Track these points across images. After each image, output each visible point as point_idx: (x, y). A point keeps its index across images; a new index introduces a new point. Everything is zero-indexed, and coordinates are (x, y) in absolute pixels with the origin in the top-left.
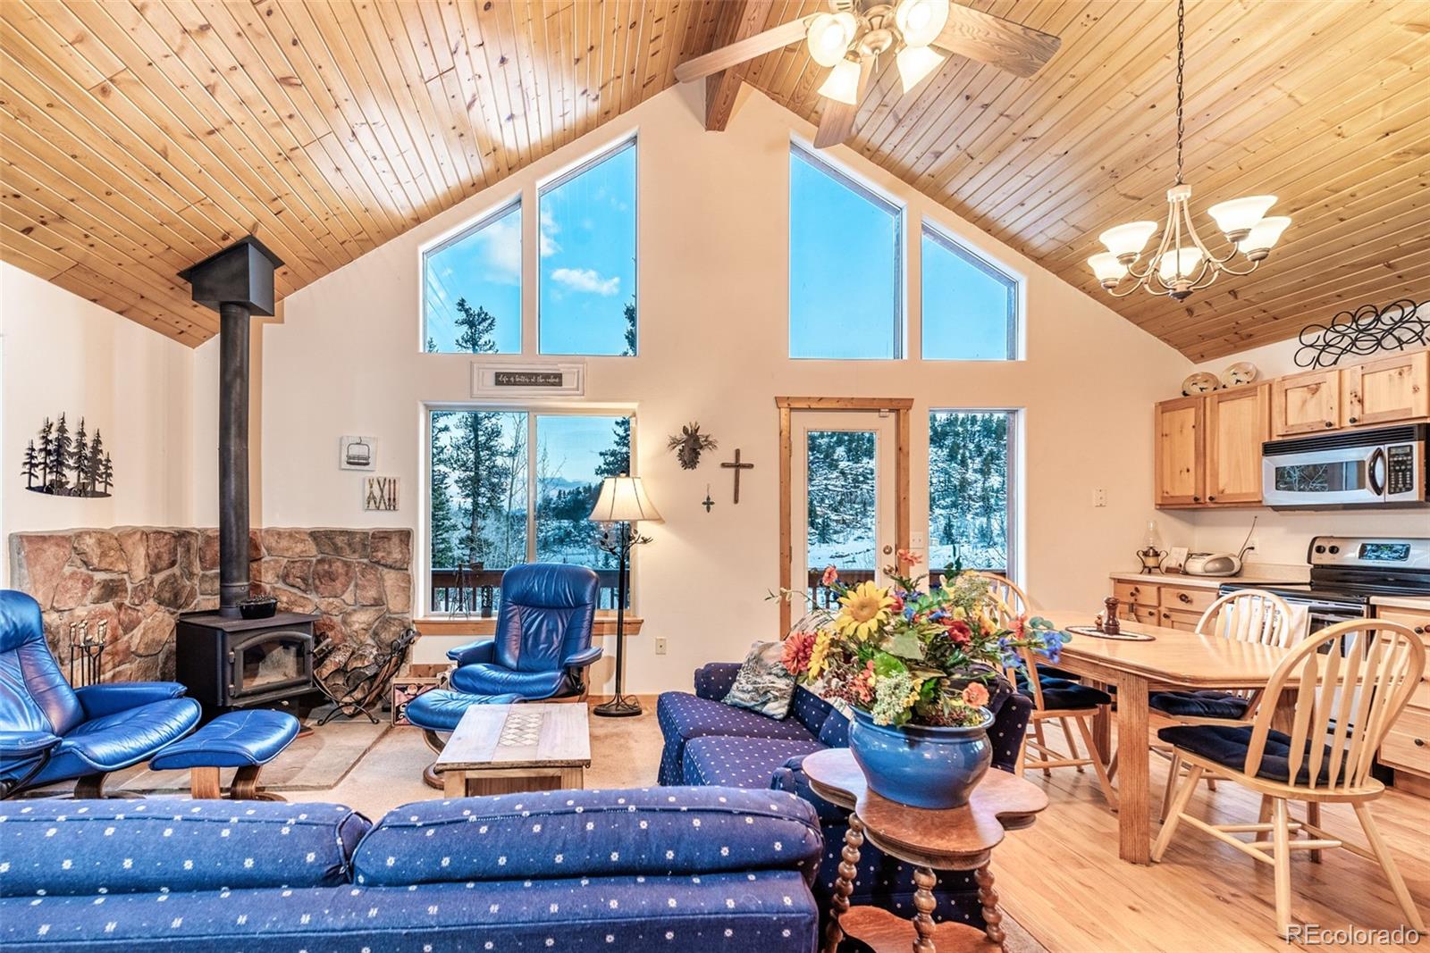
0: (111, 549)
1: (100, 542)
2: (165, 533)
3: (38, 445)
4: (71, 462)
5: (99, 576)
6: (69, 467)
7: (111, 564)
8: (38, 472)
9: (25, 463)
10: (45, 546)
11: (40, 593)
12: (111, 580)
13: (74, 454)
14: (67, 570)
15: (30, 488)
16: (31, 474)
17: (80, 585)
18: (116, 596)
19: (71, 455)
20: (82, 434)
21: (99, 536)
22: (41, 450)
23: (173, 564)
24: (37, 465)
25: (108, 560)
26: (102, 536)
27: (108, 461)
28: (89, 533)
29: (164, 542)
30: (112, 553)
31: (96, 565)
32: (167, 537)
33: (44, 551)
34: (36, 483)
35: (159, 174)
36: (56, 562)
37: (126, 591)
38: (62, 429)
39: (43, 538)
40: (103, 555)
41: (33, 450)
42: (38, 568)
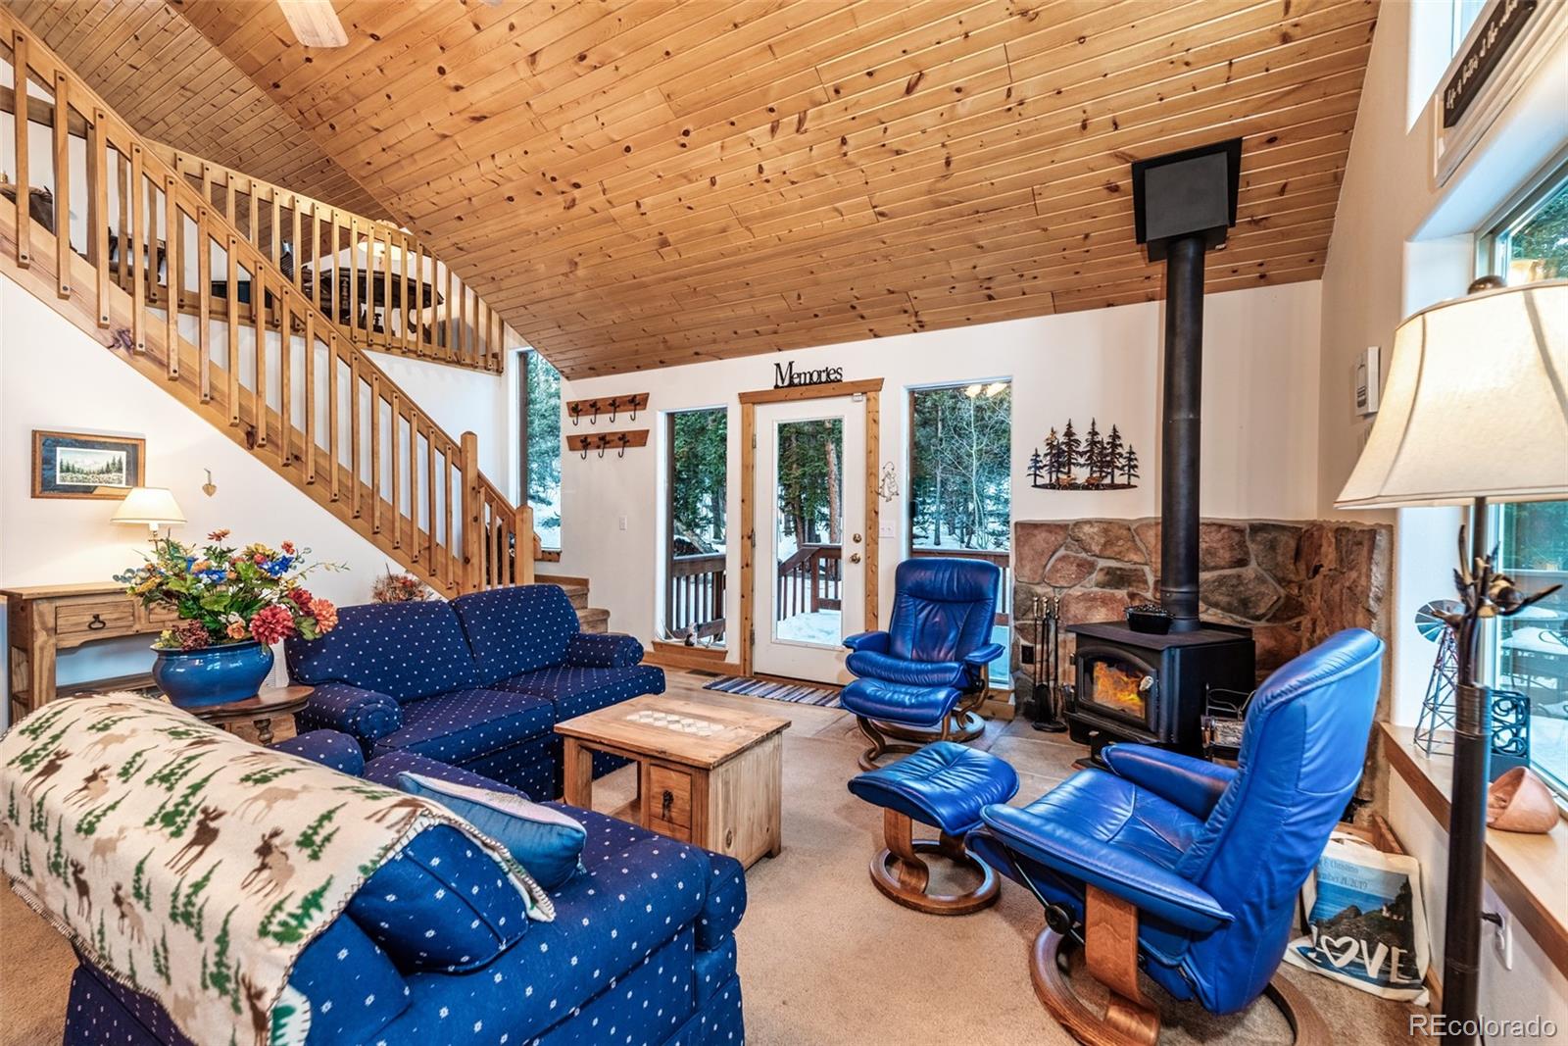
0: (1118, 538)
1: (1106, 531)
2: (1221, 526)
3: (1043, 450)
4: (1082, 461)
5: (1102, 563)
6: (1078, 464)
7: (1120, 553)
8: (1044, 472)
9: (1030, 468)
10: (1036, 532)
11: (1027, 568)
12: (1120, 569)
13: (1086, 453)
14: (1062, 552)
15: (1035, 486)
16: (1036, 475)
17: (1074, 568)
18: (1130, 585)
19: (1081, 454)
20: (1094, 433)
21: (1105, 526)
22: (1046, 455)
23: (1242, 563)
24: (1042, 468)
25: (1116, 549)
26: (1107, 526)
27: (1131, 453)
28: (1089, 522)
29: (1219, 536)
30: (1121, 543)
31: (1097, 552)
32: (1224, 530)
33: (1035, 536)
34: (1040, 481)
35: (978, 212)
36: (1045, 545)
37: (1145, 582)
38: (1069, 433)
39: (1036, 526)
40: (1108, 544)
41: (1037, 455)
42: (1026, 548)
